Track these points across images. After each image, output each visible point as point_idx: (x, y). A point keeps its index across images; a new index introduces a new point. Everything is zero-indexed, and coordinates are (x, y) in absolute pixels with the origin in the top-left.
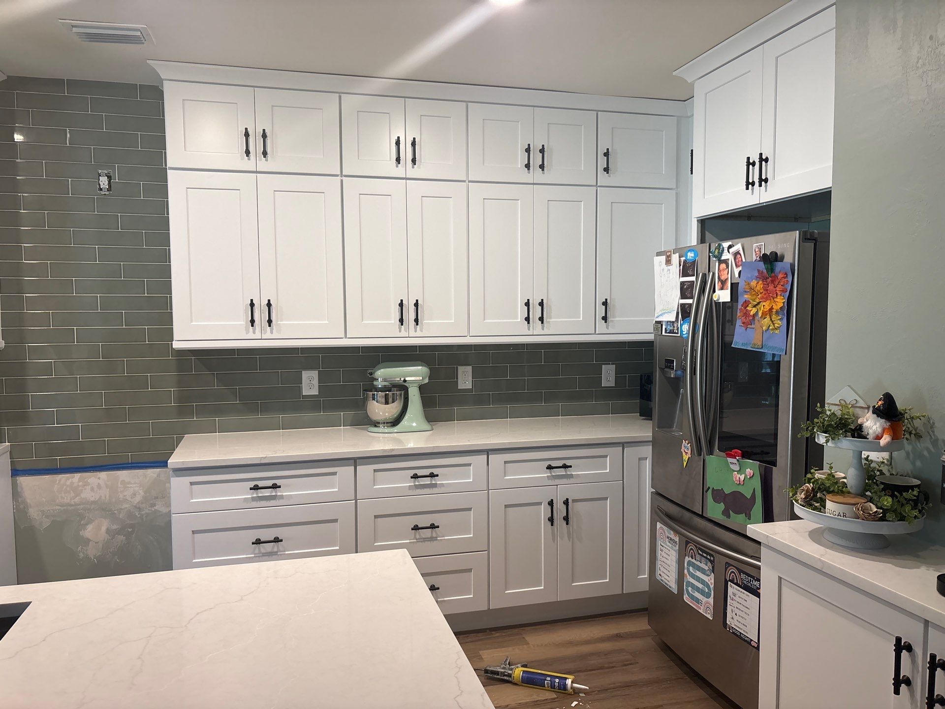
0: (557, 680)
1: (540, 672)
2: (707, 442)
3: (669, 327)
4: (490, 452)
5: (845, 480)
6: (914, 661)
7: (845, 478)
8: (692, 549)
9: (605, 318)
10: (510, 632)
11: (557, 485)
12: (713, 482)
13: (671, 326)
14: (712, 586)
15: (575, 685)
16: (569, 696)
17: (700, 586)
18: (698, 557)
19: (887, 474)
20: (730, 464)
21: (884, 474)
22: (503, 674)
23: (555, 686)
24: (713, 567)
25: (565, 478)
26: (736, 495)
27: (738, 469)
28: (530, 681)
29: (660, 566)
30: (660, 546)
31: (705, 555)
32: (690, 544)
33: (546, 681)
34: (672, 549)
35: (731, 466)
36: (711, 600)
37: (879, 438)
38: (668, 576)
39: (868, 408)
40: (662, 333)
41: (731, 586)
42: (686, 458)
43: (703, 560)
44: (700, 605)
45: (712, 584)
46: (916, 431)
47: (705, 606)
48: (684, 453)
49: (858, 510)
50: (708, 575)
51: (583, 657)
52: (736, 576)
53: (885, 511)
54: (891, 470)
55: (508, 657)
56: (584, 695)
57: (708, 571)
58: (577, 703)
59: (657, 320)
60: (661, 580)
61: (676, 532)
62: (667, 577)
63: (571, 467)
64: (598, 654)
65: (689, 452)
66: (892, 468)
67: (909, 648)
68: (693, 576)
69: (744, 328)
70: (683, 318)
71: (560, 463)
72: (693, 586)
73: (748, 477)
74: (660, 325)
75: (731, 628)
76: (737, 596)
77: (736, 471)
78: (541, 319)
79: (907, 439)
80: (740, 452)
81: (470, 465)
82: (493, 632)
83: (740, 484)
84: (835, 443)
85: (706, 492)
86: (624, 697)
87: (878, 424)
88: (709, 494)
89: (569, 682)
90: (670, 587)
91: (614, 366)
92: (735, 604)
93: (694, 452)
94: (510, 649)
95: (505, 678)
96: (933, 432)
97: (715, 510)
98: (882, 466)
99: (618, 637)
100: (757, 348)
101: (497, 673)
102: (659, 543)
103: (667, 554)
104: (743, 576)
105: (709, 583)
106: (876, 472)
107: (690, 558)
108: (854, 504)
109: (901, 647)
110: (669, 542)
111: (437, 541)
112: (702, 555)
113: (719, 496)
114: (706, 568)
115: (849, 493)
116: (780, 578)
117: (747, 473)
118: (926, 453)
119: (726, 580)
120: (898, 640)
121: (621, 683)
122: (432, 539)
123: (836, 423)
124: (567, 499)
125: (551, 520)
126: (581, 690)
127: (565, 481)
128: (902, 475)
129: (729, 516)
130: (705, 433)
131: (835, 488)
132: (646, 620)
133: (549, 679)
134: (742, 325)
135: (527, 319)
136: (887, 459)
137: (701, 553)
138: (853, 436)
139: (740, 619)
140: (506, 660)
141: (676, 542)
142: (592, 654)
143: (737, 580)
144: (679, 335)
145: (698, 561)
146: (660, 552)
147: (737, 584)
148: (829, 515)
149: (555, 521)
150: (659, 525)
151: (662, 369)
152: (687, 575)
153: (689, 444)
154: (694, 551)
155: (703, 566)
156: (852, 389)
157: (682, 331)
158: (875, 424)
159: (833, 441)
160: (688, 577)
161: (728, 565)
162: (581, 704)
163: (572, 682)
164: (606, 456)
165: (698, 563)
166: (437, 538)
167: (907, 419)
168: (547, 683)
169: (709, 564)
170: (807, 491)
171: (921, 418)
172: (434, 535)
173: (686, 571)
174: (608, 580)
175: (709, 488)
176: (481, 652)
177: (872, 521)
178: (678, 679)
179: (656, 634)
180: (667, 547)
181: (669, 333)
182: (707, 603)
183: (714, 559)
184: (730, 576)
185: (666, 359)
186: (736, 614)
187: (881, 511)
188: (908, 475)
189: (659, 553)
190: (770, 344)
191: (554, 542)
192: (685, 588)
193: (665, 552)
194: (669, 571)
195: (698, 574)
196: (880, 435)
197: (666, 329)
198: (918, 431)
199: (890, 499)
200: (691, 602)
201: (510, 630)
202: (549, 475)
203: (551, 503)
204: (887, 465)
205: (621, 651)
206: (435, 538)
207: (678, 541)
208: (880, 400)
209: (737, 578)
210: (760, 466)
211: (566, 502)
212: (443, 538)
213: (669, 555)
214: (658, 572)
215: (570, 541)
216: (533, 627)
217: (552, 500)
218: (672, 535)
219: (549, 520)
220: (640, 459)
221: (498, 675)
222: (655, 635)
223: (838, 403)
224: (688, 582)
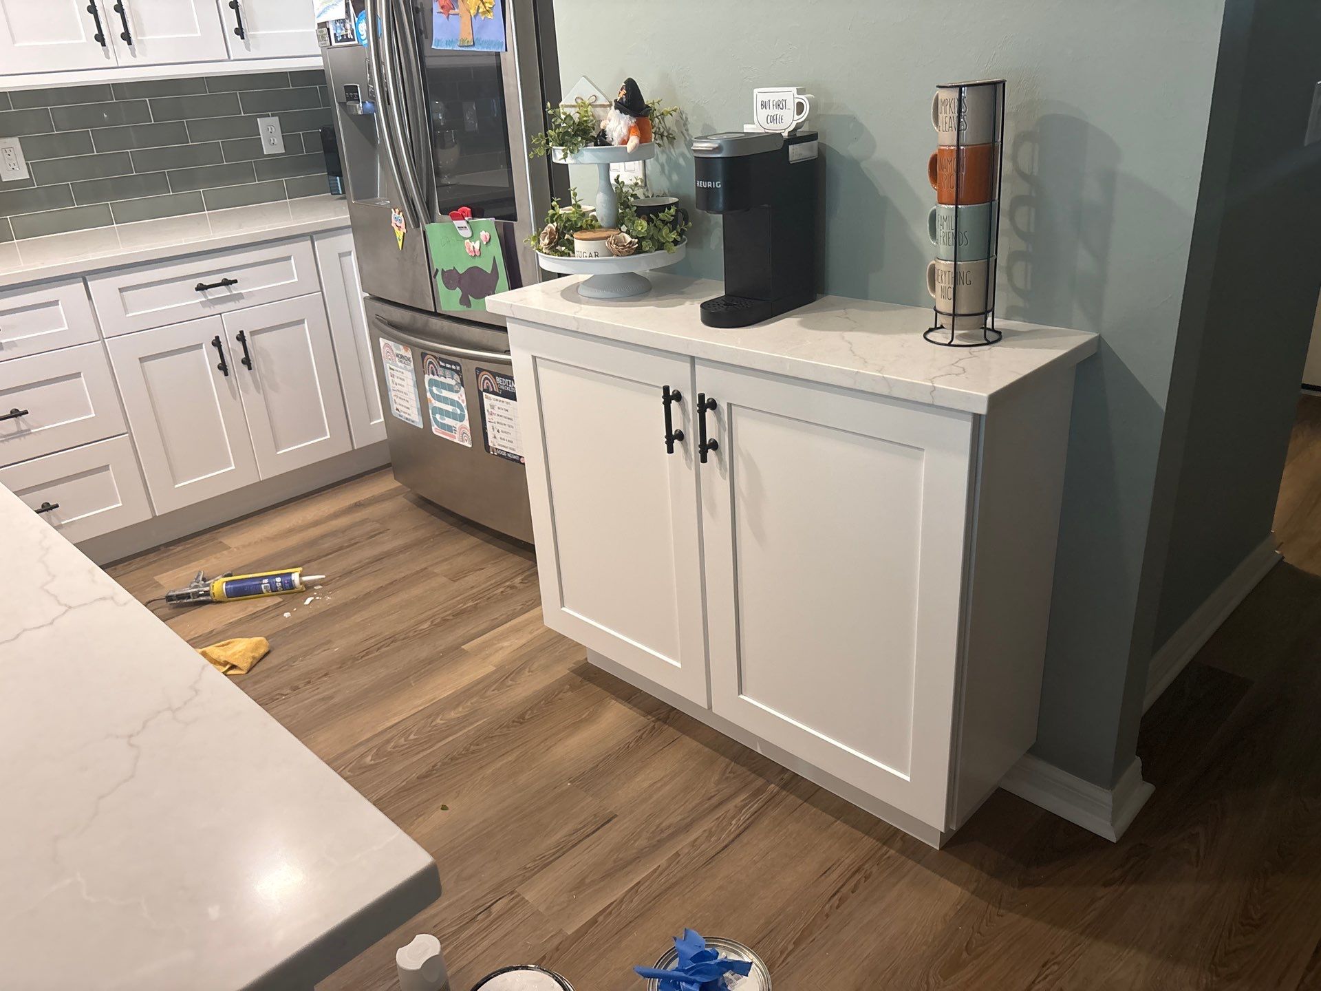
0: (278, 580)
1: (250, 576)
2: (424, 206)
3: (339, 31)
4: (87, 277)
5: (594, 213)
6: (684, 411)
7: (594, 210)
8: (431, 363)
9: (240, 31)
10: (197, 540)
11: (220, 314)
12: (441, 261)
13: (342, 29)
14: (464, 405)
15: (305, 579)
16: (299, 595)
17: (449, 408)
18: (440, 371)
19: (642, 197)
20: (458, 229)
21: (638, 198)
22: (197, 595)
23: (277, 587)
24: (461, 380)
25: (230, 301)
26: (474, 272)
27: (470, 235)
28: (239, 592)
29: (395, 398)
30: (389, 371)
31: (448, 366)
32: (428, 356)
33: (263, 586)
34: (406, 369)
35: (462, 233)
36: (466, 423)
37: (625, 142)
38: (408, 409)
39: (611, 105)
40: (331, 44)
41: (487, 398)
42: (399, 234)
43: (448, 373)
44: (453, 434)
45: (463, 401)
46: (667, 132)
47: (460, 433)
48: (396, 229)
49: (611, 244)
50: (457, 392)
51: (313, 543)
52: (491, 383)
53: (641, 240)
54: (646, 193)
55: (200, 572)
56: (320, 587)
57: (457, 387)
58: (312, 598)
59: (322, 20)
60: (400, 416)
61: (407, 344)
62: (406, 410)
63: (236, 281)
64: (333, 534)
65: (403, 225)
66: (647, 190)
67: (678, 397)
68: (439, 398)
69: (445, 16)
70: (357, 12)
71: (218, 279)
72: (441, 412)
73: (485, 243)
74: (325, 30)
75: (495, 450)
76: (496, 408)
77: (468, 238)
78: (126, 36)
79: (659, 145)
80: (469, 209)
81: (55, 303)
82: (171, 548)
83: (475, 255)
84: (575, 158)
85: (435, 277)
86: (376, 573)
87: (622, 122)
88: (439, 280)
89: (295, 578)
90: (413, 422)
91: (277, 118)
92: (495, 419)
93: (409, 224)
94: (203, 561)
95: (202, 598)
96: (687, 130)
97: (450, 301)
98: (636, 189)
99: (358, 506)
100: (468, 46)
101: (187, 596)
102: (387, 366)
103: (400, 378)
104: (499, 380)
105: (460, 402)
106: (629, 197)
107: (431, 376)
108: (606, 238)
109: (670, 397)
110: (400, 361)
111: (31, 435)
112: (445, 367)
113: (452, 278)
114: (453, 382)
115: (600, 227)
116: (534, 358)
117: (482, 238)
118: (681, 161)
119: (479, 390)
120: (666, 389)
121: (369, 558)
122: (20, 434)
123: (573, 130)
124: (242, 332)
125: (223, 367)
126: (315, 583)
127: (231, 305)
128: (658, 196)
129: (469, 305)
130: (420, 194)
131: (584, 224)
132: (392, 476)
133: (266, 581)
134: (442, 11)
135: (100, 38)
136: (641, 179)
137: (443, 364)
138: (596, 145)
139: (503, 436)
140: (199, 576)
141: (409, 359)
142: (324, 536)
143: (493, 388)
144: (356, 42)
145: (441, 376)
146: (390, 378)
147: (494, 393)
148: (579, 258)
149: (230, 368)
150: (382, 341)
151: (342, 104)
152: (432, 399)
153: (401, 213)
154: (434, 365)
155: (449, 381)
156: (588, 79)
157: (359, 35)
158: (619, 124)
159: (573, 155)
160: (433, 401)
161: (479, 370)
162: (317, 598)
163: (301, 576)
164: (289, 258)
165: (442, 379)
166: (29, 430)
167: (657, 117)
168: (265, 587)
169: (456, 376)
170: (551, 233)
171: (672, 112)
172: (23, 427)
173: (429, 395)
174: (328, 436)
175: (437, 270)
176: (156, 578)
177: (628, 255)
178: (442, 533)
179: (409, 490)
180: (399, 369)
181: (340, 41)
182: (462, 427)
183: (461, 368)
184: (483, 385)
185: (345, 86)
186: (498, 431)
187: (637, 240)
188: (664, 195)
189: (389, 380)
190: (485, 37)
191: (235, 399)
192: (431, 418)
193: (398, 377)
194: (407, 401)
195: (445, 393)
196: (626, 138)
197: (335, 34)
198: (670, 132)
199: (645, 223)
200: (443, 433)
201: (198, 538)
202: (204, 299)
203: (217, 343)
204: (641, 187)
205: (363, 522)
206: (26, 431)
207: (411, 357)
208: (621, 90)
209: (492, 385)
210: (496, 225)
211: (241, 337)
212: (42, 428)
213: (403, 380)
214: (394, 407)
215: (259, 393)
216: (234, 525)
217: (217, 338)
218: (402, 352)
219: (219, 368)
220: (341, 255)
221: (189, 597)
222: (408, 492)
223: (575, 103)
224: (434, 408)
